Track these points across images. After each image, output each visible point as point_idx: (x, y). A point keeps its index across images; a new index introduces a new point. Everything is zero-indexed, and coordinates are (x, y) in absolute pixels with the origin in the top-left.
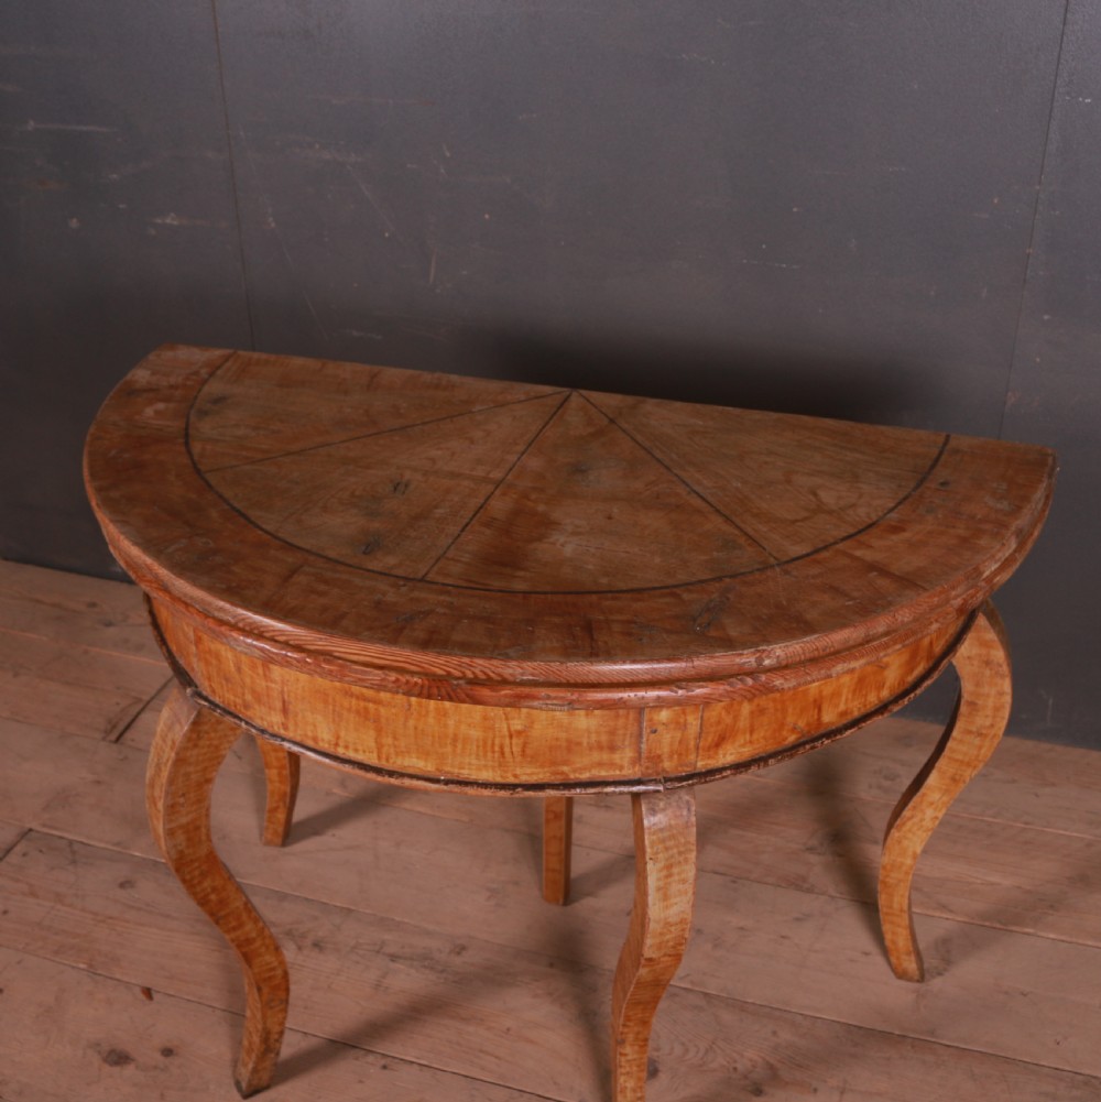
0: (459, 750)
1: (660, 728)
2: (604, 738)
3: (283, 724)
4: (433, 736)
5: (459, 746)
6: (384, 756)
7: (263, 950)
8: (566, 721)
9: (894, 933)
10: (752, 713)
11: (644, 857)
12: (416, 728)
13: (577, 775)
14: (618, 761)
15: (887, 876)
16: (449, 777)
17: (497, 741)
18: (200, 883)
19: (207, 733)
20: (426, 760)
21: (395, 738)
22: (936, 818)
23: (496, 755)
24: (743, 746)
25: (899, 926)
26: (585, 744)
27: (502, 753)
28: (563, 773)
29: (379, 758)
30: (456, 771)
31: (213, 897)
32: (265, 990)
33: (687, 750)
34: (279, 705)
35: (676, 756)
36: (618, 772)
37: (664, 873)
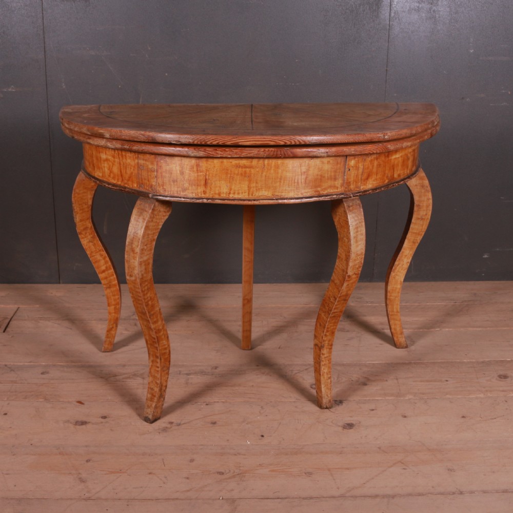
0: (282, 184)
1: (351, 169)
2: (333, 174)
3: (204, 191)
4: (272, 179)
5: (282, 181)
6: (251, 193)
7: (163, 337)
8: (320, 166)
9: (395, 324)
10: (377, 165)
11: (348, 224)
12: (266, 176)
13: (323, 192)
14: (337, 185)
15: (390, 296)
16: (277, 197)
17: (296, 178)
18: (147, 294)
19: (156, 216)
20: (269, 191)
21: (257, 183)
22: (408, 262)
23: (296, 184)
24: (374, 180)
25: (397, 320)
26: (326, 177)
27: (298, 183)
28: (318, 191)
29: (249, 195)
30: (280, 194)
31: (150, 303)
32: (163, 360)
33: (358, 180)
34: (203, 182)
35: (355, 183)
36: (336, 190)
37: (356, 230)
